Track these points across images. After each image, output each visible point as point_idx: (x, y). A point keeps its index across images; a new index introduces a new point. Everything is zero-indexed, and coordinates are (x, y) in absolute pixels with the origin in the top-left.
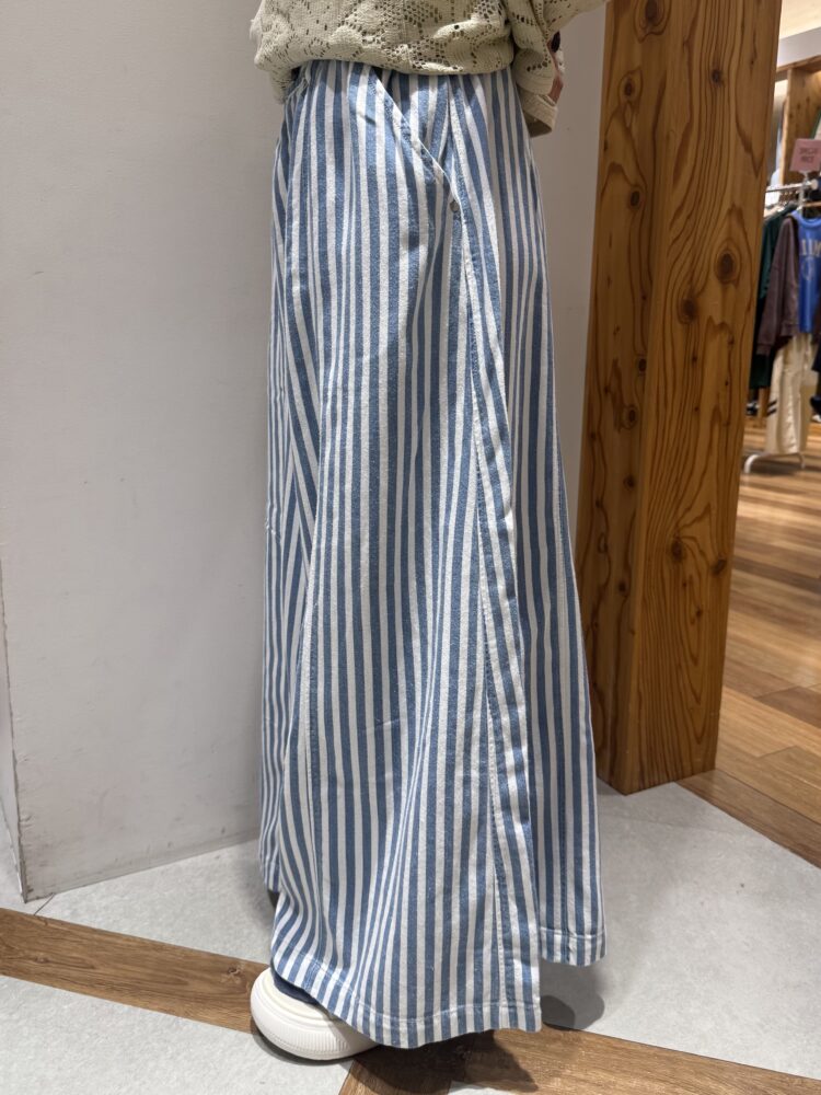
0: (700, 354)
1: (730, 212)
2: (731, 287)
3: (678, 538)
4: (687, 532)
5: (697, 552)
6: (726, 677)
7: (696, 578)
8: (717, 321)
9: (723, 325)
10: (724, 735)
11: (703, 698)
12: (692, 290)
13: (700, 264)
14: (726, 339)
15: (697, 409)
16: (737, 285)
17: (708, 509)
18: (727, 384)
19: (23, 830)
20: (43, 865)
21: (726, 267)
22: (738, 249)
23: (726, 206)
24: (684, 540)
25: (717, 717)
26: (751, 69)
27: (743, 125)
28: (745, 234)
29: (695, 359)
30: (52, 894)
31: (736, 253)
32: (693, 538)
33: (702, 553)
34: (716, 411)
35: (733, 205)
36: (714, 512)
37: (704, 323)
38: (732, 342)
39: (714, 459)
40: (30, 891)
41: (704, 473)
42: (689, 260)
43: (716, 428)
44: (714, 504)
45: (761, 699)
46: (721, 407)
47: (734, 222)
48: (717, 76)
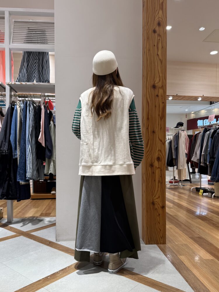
0: (154, 172)
1: (158, 151)
2: (160, 162)
3: (153, 201)
4: (155, 200)
5: (157, 204)
8: (158, 167)
9: (159, 168)
12: (152, 163)
13: (153, 159)
14: (160, 170)
15: (155, 180)
16: (161, 161)
18: (161, 176)
21: (158, 159)
22: (161, 156)
23: (157, 150)
24: (155, 202)
26: (161, 130)
27: (160, 138)
28: (162, 154)
29: (153, 173)
31: (160, 157)
32: (157, 202)
33: (159, 204)
34: (159, 181)
35: (159, 150)
36: (161, 197)
37: (155, 167)
38: (161, 170)
40: (57, 240)
41: (158, 191)
42: (151, 158)
43: (159, 184)
44: (160, 196)
46: (160, 180)
47: (159, 152)
48: (154, 132)
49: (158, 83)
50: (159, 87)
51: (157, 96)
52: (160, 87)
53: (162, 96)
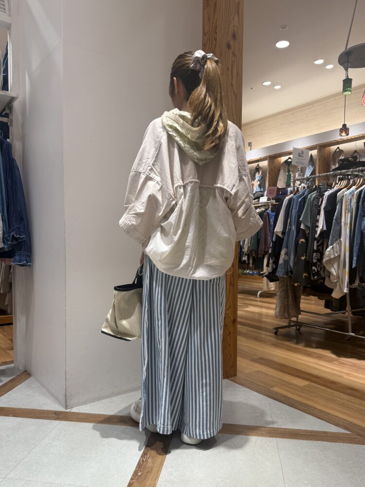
5: (228, 317)
6: (238, 354)
7: (228, 324)
10: (238, 367)
11: (232, 356)
17: (230, 306)
19: (67, 390)
20: (71, 400)
25: (236, 361)
30: (72, 408)
32: (227, 314)
33: (230, 318)
36: (232, 307)
39: (231, 294)
40: (67, 406)
41: (229, 297)
43: (231, 286)
44: (232, 305)
45: (251, 360)
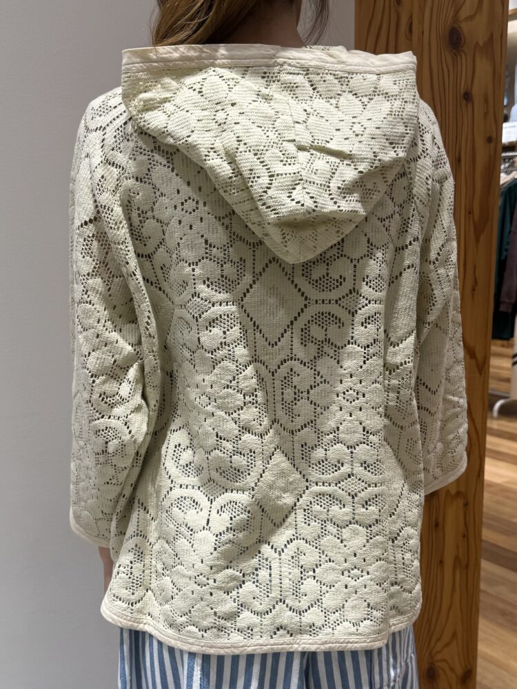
0: (441, 520)
3: (432, 663)
4: (439, 657)
5: (447, 670)
8: (454, 492)
9: (458, 494)
14: (461, 503)
15: (441, 562)
17: (454, 635)
18: (464, 536)
26: (473, 295)
27: (469, 339)
29: (437, 525)
32: (444, 660)
33: (452, 670)
34: (457, 559)
36: (460, 635)
38: (466, 505)
39: (457, 596)
41: (449, 609)
43: (458, 572)
44: (459, 629)
46: (461, 556)
49: (471, 18)
50: (477, 44)
51: (467, 96)
52: (481, 43)
53: (486, 101)
